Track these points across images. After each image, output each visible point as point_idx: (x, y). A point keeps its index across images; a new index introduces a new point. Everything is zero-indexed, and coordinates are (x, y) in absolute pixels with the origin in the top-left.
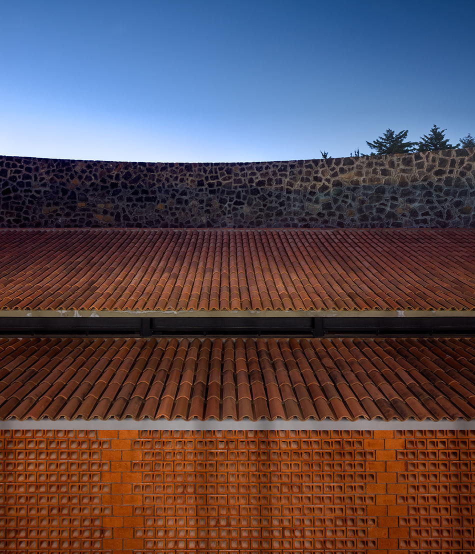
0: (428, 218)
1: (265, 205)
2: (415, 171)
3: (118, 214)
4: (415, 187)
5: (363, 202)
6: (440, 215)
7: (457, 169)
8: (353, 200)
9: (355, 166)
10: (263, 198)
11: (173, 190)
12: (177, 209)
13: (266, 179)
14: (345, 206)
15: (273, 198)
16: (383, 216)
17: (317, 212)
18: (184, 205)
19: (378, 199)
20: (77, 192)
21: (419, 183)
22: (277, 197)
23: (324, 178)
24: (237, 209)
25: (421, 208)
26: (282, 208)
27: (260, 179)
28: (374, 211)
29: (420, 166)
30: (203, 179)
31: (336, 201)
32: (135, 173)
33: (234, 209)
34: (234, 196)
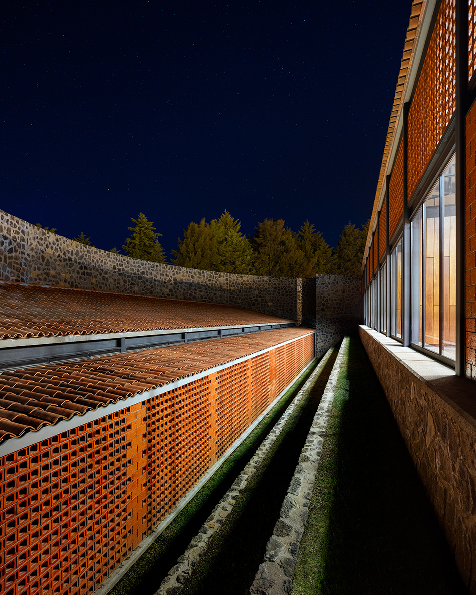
0: (206, 299)
1: (145, 287)
2: (203, 278)
3: (72, 283)
4: (202, 285)
5: (185, 290)
6: (210, 298)
7: (215, 280)
8: (181, 288)
9: (182, 271)
10: (144, 282)
11: (101, 269)
12: (103, 284)
13: (145, 271)
14: (178, 291)
15: (148, 283)
16: (192, 298)
17: (166, 293)
18: (105, 282)
19: (190, 289)
20: (50, 261)
21: (204, 284)
22: (150, 283)
23: (170, 276)
24: (132, 288)
25: (204, 295)
26: (153, 289)
27: (143, 271)
28: (189, 295)
29: (204, 276)
30: (116, 265)
31: (175, 288)
32: (81, 252)
33: (131, 288)
34: (130, 279)
